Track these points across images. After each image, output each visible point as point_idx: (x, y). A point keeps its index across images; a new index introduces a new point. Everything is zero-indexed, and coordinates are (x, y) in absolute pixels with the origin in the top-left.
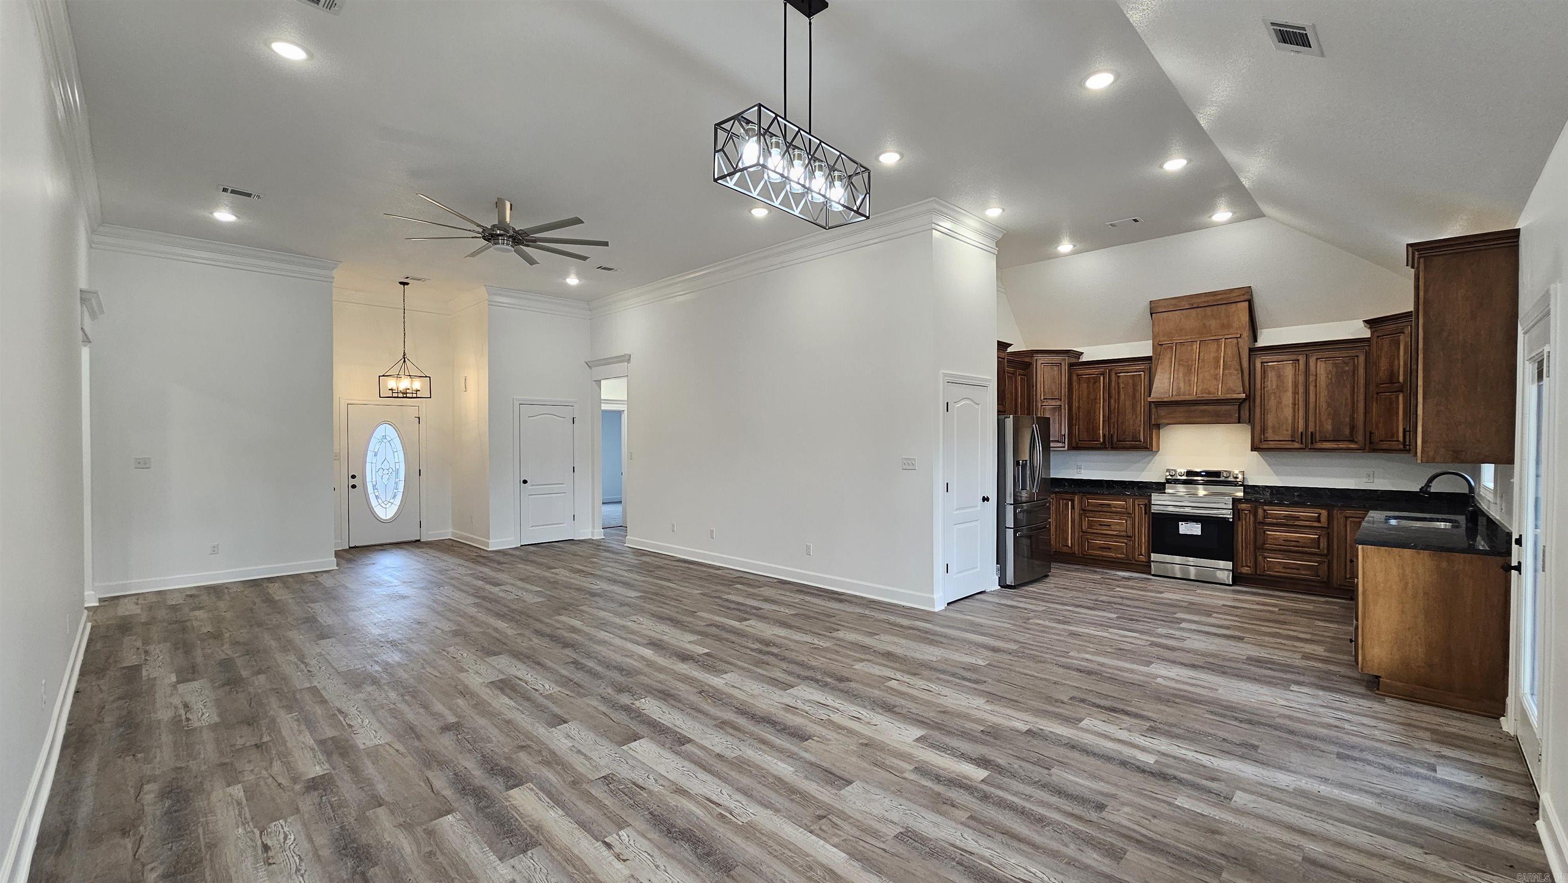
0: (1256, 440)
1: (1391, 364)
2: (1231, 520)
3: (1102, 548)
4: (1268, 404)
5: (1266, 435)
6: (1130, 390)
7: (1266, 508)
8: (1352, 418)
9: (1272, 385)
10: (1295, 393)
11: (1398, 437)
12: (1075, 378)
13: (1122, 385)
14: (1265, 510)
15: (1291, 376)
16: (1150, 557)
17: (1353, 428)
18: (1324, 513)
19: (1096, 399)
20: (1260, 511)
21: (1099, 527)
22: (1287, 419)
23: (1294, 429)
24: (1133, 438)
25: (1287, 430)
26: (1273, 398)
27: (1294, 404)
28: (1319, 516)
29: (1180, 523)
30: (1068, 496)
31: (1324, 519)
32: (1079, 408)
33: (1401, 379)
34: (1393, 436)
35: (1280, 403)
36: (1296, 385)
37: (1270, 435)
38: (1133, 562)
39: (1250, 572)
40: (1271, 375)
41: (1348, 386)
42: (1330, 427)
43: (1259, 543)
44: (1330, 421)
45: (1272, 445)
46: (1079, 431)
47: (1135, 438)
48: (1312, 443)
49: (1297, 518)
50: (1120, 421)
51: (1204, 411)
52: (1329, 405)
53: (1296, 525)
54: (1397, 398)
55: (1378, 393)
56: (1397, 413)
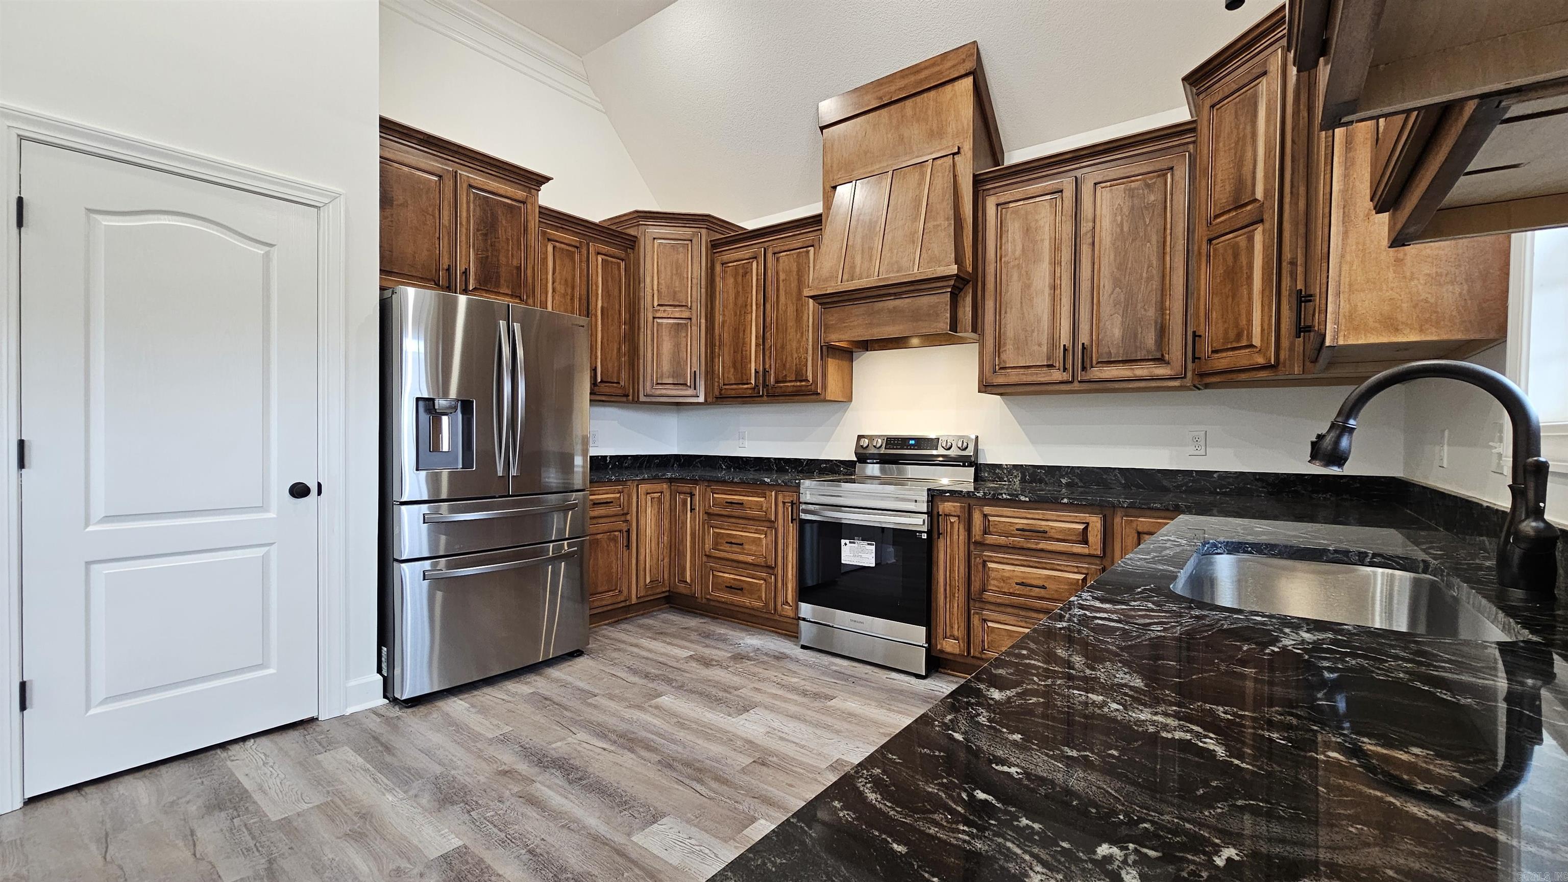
0: (987, 368)
1: (1239, 163)
2: (924, 536)
3: (732, 588)
4: (1007, 292)
5: (1003, 356)
6: (794, 285)
7: (987, 510)
8: (1162, 309)
9: (1014, 251)
10: (1055, 263)
11: (1250, 336)
12: (718, 268)
13: (782, 276)
14: (985, 516)
15: (1047, 228)
16: (797, 608)
17: (1162, 331)
18: (1096, 522)
19: (746, 305)
20: (977, 518)
21: (727, 547)
22: (1039, 321)
23: (1053, 341)
24: (796, 375)
25: (1040, 345)
26: (1015, 277)
27: (1054, 288)
28: (1086, 529)
29: (843, 541)
30: (686, 488)
31: (1095, 536)
32: (724, 322)
33: (1259, 195)
34: (1239, 336)
35: (1027, 286)
36: (1056, 248)
37: (1011, 357)
38: (777, 617)
39: (957, 651)
40: (1014, 229)
41: (1154, 239)
42: (1117, 332)
43: (976, 585)
44: (1118, 319)
45: (1014, 377)
46: (723, 367)
47: (800, 376)
48: (1084, 368)
49: (1042, 534)
50: (779, 345)
51: (895, 310)
52: (1117, 283)
53: (1042, 550)
54: (1251, 239)
55: (1210, 241)
56: (1250, 278)
